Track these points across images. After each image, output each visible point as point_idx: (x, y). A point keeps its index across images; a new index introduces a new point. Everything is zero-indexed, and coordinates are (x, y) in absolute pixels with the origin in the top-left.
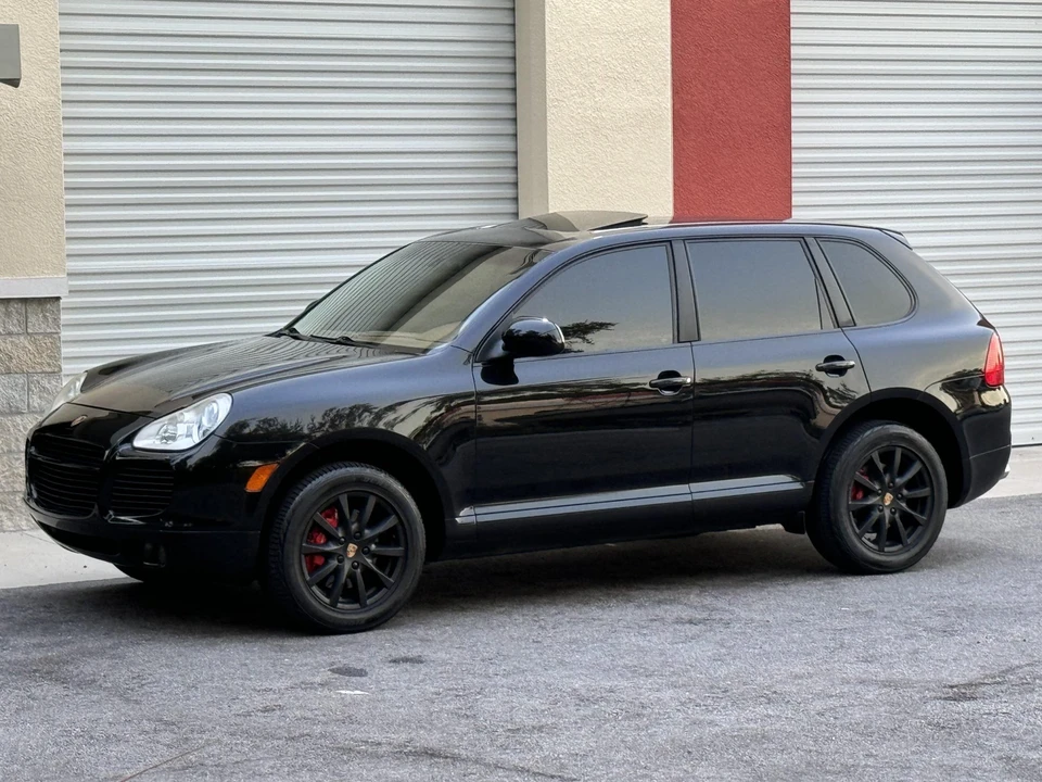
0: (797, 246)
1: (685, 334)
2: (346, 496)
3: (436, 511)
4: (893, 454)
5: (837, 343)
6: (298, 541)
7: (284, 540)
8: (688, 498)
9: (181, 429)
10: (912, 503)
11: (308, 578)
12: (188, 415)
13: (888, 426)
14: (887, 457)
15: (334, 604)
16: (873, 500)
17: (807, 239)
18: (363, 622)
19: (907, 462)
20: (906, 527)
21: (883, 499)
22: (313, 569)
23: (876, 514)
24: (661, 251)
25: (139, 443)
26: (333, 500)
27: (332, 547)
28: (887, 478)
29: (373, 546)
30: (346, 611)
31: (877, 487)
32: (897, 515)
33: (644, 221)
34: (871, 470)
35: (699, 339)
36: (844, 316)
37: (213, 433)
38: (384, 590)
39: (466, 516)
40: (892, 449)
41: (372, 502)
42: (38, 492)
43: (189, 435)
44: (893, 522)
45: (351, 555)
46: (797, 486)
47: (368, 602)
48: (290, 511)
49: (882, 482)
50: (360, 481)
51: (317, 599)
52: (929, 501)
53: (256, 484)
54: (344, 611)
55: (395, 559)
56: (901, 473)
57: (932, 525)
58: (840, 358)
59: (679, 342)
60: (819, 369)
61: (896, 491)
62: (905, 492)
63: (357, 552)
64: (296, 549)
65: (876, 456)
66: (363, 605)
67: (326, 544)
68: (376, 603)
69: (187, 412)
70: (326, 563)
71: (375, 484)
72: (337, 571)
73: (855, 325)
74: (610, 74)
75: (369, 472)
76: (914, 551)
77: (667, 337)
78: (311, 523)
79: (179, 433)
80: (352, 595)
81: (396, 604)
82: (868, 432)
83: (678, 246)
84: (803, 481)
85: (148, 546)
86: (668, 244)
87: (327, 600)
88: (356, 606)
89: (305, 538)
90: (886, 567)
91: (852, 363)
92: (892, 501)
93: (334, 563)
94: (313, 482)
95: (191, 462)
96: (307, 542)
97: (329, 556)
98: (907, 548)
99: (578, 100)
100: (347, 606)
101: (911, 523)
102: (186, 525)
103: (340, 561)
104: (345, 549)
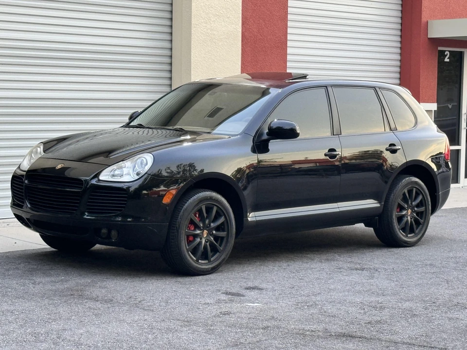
0: (372, 91)
1: (336, 132)
2: (204, 206)
3: (240, 215)
4: (412, 191)
5: (392, 138)
6: (185, 229)
7: (179, 229)
8: (337, 210)
9: (125, 171)
11: (188, 248)
12: (128, 164)
13: (411, 178)
14: (410, 192)
15: (197, 261)
16: (404, 213)
17: (377, 89)
18: (210, 269)
19: (417, 194)
20: (416, 225)
21: (408, 212)
22: (189, 242)
23: (405, 219)
24: (323, 91)
25: (102, 177)
26: (199, 208)
27: (198, 232)
28: (410, 202)
29: (214, 232)
30: (203, 264)
31: (406, 206)
32: (412, 220)
34: (405, 199)
35: (341, 134)
36: (393, 126)
37: (146, 173)
38: (218, 254)
39: (252, 217)
40: (412, 188)
41: (215, 209)
43: (128, 174)
44: (411, 223)
45: (205, 236)
46: (378, 205)
47: (212, 259)
48: (181, 213)
49: (408, 204)
50: (211, 198)
51: (191, 258)
52: (424, 212)
53: (166, 200)
54: (201, 264)
55: (222, 238)
56: (415, 200)
57: (426, 224)
58: (394, 145)
59: (333, 135)
60: (387, 150)
61: (412, 209)
62: (416, 209)
63: (207, 234)
64: (184, 232)
65: (406, 191)
66: (210, 261)
67: (195, 230)
68: (215, 259)
69: (126, 162)
70: (194, 240)
71: (217, 201)
72: (200, 243)
73: (397, 130)
75: (214, 195)
76: (419, 236)
77: (329, 133)
78: (189, 220)
79: (124, 174)
80: (205, 256)
82: (404, 181)
83: (330, 89)
84: (380, 203)
87: (195, 259)
88: (206, 262)
89: (187, 227)
90: (409, 244)
91: (400, 147)
92: (411, 213)
93: (198, 240)
94: (191, 199)
95: (132, 189)
96: (188, 229)
97: (196, 236)
98: (416, 235)
100: (203, 262)
101: (418, 223)
102: (129, 220)
103: (201, 239)
104: (203, 233)
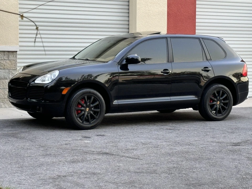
0: (197, 40)
1: (170, 60)
2: (86, 96)
3: (108, 101)
4: (220, 92)
5: (207, 64)
6: (74, 106)
7: (71, 106)
8: (170, 100)
9: (47, 79)
10: (224, 104)
11: (77, 116)
12: (48, 75)
13: (219, 85)
14: (218, 92)
15: (83, 123)
16: (215, 103)
17: (200, 39)
18: (90, 127)
19: (223, 94)
20: (223, 110)
21: (217, 103)
22: (78, 114)
23: (215, 106)
24: (165, 40)
25: (36, 82)
26: (83, 97)
27: (83, 108)
28: (218, 98)
29: (93, 109)
30: (86, 124)
31: (216, 100)
32: (220, 107)
33: (160, 33)
34: (214, 95)
35: (173, 62)
36: (209, 58)
37: (54, 79)
38: (95, 119)
39: (115, 102)
40: (219, 90)
41: (93, 98)
42: (11, 94)
43: (48, 80)
44: (219, 108)
45: (87, 111)
46: (196, 99)
47: (91, 122)
48: (73, 99)
49: (217, 98)
50: (90, 92)
51: (79, 121)
52: (228, 103)
53: (64, 92)
55: (98, 112)
56: (222, 97)
57: (229, 109)
58: (207, 68)
59: (168, 62)
60: (202, 70)
61: (220, 101)
62: (222, 101)
63: (89, 110)
64: (74, 108)
65: (216, 92)
66: (90, 123)
67: (81, 108)
68: (93, 123)
69: (48, 74)
70: (81, 112)
71: (94, 94)
72: (84, 115)
73: (211, 60)
74: (152, 2)
75: (92, 91)
76: (224, 116)
77: (165, 61)
78: (78, 103)
79: (46, 80)
80: (87, 120)
81: (98, 123)
82: (214, 86)
83: (169, 39)
84: (198, 97)
85: (38, 107)
86: (166, 38)
87: (81, 121)
88: (88, 123)
89: (76, 106)
90: (217, 119)
91: (210, 69)
92: (219, 103)
93: (83, 112)
94: (79, 92)
95: (49, 87)
96: (77, 107)
97: (82, 110)
98: (223, 115)
99: (144, 8)
100: (86, 123)
102: (47, 102)
103: (85, 112)
104: (86, 109)
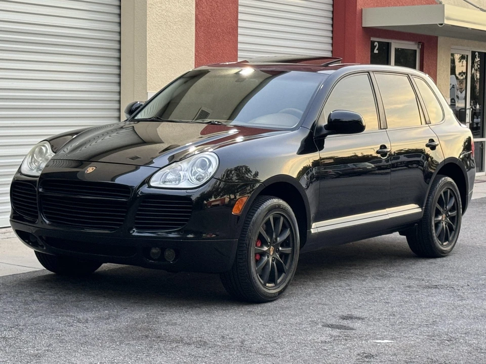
0: (406, 78)
1: (382, 124)
2: (272, 216)
4: (447, 192)
6: (254, 245)
7: (249, 246)
8: (388, 217)
10: (451, 218)
11: (256, 269)
13: (446, 178)
14: (446, 194)
15: (265, 284)
16: (440, 218)
19: (451, 196)
22: (257, 262)
23: (441, 225)
25: (152, 183)
26: (267, 220)
27: (265, 248)
28: (445, 206)
29: (280, 248)
30: (271, 289)
31: (442, 210)
32: (447, 226)
34: (440, 200)
35: (387, 128)
36: (427, 120)
37: (212, 177)
38: (284, 274)
40: (447, 190)
41: (282, 220)
44: (446, 229)
45: (272, 253)
46: (419, 210)
47: (278, 281)
48: (250, 226)
49: (443, 208)
50: (279, 207)
51: (260, 281)
52: (457, 217)
53: (237, 210)
54: (269, 288)
55: (288, 255)
56: (448, 203)
57: (458, 230)
58: (433, 141)
59: (381, 129)
60: (427, 146)
61: (446, 213)
62: (449, 213)
63: (274, 251)
65: (443, 193)
66: (276, 284)
67: (262, 246)
68: (281, 282)
69: (181, 163)
70: (261, 259)
71: (284, 210)
72: (267, 264)
73: (431, 123)
75: (282, 202)
76: (452, 245)
78: (258, 234)
82: (441, 181)
83: (372, 74)
84: (421, 206)
87: (262, 282)
88: (274, 285)
89: (256, 243)
90: (445, 253)
91: (437, 143)
92: (446, 218)
93: (266, 258)
94: (260, 208)
96: (256, 246)
97: (263, 254)
98: (450, 243)
100: (270, 285)
101: (451, 229)
102: (190, 236)
103: (268, 257)
104: (269, 249)
